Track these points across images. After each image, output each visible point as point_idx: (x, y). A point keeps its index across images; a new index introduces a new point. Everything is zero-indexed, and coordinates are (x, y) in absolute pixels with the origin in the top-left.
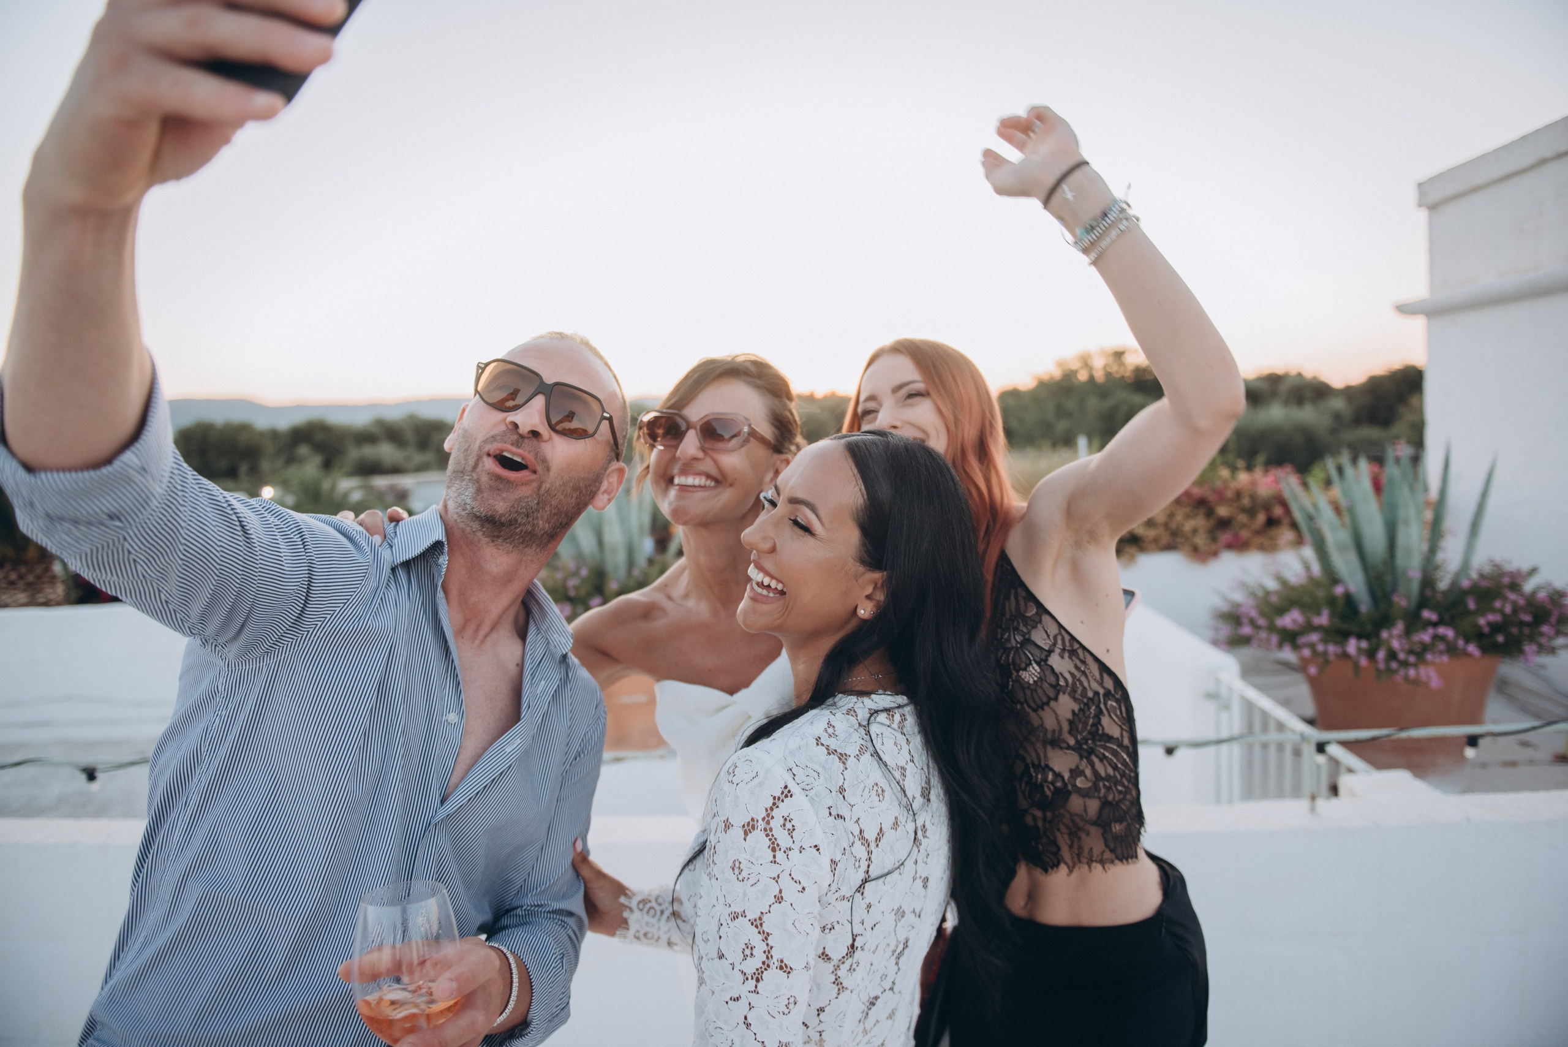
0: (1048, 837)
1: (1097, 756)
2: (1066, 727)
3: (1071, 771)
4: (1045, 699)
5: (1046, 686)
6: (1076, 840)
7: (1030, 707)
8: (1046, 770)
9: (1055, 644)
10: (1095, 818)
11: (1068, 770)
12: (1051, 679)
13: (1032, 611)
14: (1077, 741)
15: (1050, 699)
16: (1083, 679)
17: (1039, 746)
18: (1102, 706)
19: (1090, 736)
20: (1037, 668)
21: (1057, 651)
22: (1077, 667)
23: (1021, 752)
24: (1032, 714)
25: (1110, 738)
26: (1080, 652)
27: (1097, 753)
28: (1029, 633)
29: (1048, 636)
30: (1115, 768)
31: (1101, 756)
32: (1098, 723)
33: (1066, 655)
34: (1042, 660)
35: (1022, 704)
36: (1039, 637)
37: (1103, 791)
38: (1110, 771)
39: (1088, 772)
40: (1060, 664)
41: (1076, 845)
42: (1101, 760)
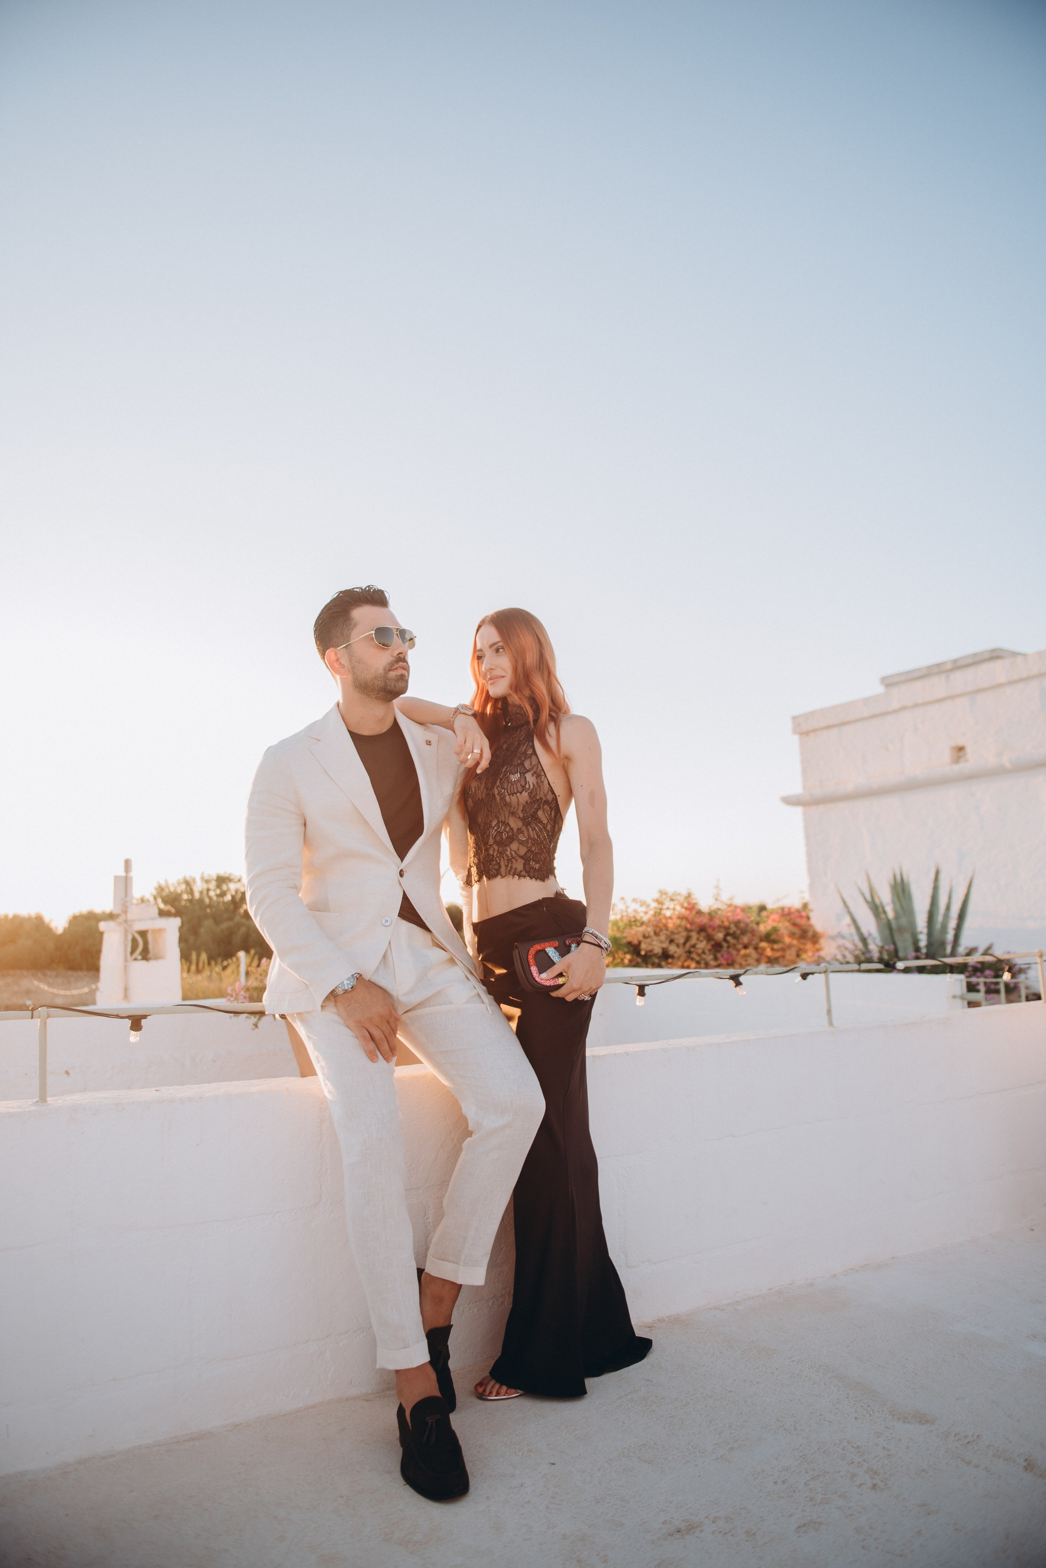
0: (497, 861)
1: (531, 827)
2: (521, 808)
3: (518, 829)
4: (516, 791)
5: (519, 785)
6: (510, 863)
7: (507, 792)
8: (507, 825)
9: (532, 769)
10: (522, 854)
11: (517, 828)
12: (523, 783)
13: (530, 752)
14: (524, 817)
15: (518, 792)
16: (538, 789)
17: (507, 813)
18: (541, 805)
19: (530, 816)
20: (519, 775)
21: (532, 772)
22: (537, 783)
23: (498, 814)
24: (507, 796)
25: (541, 822)
26: (543, 777)
27: (532, 826)
28: (524, 761)
29: (531, 764)
30: (539, 837)
31: (533, 828)
32: (536, 812)
33: (535, 776)
34: (523, 773)
35: (505, 789)
36: (527, 764)
37: (530, 844)
38: (536, 836)
39: (526, 833)
40: (530, 778)
41: (509, 866)
42: (533, 830)
